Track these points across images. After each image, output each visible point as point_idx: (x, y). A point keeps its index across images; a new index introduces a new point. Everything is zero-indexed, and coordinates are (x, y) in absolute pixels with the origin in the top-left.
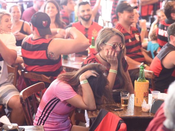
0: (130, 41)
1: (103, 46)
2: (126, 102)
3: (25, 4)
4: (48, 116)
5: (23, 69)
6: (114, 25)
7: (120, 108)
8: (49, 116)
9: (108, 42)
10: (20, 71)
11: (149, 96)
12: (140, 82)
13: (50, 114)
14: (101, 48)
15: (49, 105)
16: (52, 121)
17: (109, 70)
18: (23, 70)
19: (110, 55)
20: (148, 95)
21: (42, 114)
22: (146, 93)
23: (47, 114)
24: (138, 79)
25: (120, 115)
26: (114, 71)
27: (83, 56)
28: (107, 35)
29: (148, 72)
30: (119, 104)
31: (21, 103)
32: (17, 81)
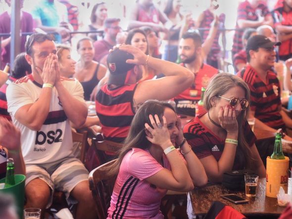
0: (264, 95)
1: (215, 101)
2: (253, 190)
3: (100, 36)
4: (125, 209)
5: (95, 137)
6: (237, 70)
7: (244, 200)
8: (128, 208)
9: (223, 96)
10: (91, 140)
11: (289, 181)
12: (275, 159)
13: (129, 204)
14: (212, 103)
15: (124, 190)
16: (133, 215)
17: (225, 140)
18: (94, 139)
19: (226, 117)
20: (287, 180)
21: (117, 207)
22: (285, 176)
23: (123, 206)
24: (273, 155)
25: (243, 211)
26: (233, 141)
27: (188, 117)
28: (224, 85)
29: (288, 144)
30: (242, 193)
31: (91, 190)
32: (86, 154)
